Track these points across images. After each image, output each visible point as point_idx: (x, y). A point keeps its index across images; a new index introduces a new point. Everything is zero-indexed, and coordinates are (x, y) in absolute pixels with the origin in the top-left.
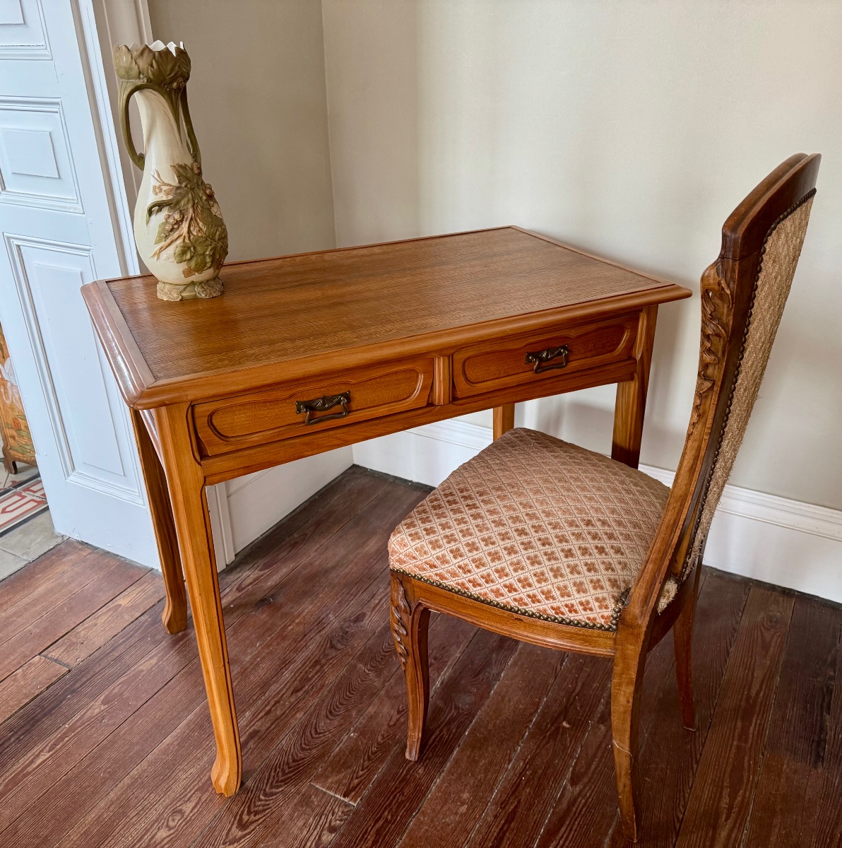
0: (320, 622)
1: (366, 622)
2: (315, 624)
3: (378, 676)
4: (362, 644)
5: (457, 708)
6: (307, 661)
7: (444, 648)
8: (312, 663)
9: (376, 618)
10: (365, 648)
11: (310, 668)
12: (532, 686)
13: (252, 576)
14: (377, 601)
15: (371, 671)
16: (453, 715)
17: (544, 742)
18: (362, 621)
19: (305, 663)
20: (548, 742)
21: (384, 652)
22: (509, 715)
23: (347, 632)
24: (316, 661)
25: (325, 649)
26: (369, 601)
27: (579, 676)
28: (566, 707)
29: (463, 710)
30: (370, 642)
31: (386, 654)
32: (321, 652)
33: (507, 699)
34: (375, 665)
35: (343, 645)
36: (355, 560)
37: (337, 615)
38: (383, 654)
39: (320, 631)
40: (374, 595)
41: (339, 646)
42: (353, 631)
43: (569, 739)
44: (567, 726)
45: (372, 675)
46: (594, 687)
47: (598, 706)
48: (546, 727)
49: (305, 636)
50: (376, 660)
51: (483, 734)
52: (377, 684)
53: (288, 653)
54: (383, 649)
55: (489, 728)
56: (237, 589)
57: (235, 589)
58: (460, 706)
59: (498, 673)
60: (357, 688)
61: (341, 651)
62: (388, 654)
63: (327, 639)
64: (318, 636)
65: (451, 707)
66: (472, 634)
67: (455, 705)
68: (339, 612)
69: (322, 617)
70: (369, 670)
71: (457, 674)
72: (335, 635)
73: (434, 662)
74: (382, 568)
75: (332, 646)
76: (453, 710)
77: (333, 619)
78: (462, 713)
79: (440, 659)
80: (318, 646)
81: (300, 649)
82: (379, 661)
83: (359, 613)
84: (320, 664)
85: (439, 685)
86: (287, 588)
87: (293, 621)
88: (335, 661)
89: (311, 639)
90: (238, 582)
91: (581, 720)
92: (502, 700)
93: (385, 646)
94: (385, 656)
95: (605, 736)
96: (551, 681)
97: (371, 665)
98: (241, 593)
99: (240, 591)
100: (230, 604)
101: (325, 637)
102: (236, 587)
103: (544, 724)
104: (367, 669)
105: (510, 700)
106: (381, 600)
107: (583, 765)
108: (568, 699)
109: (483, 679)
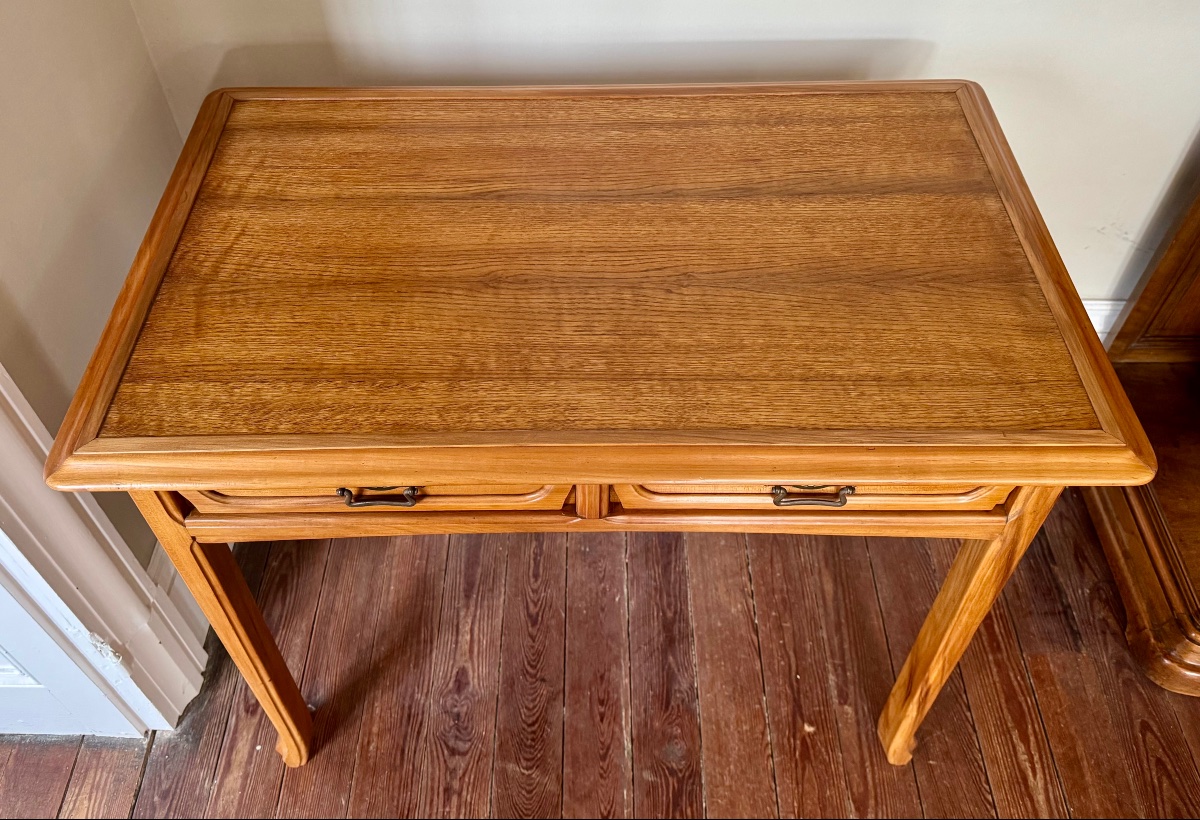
0: (409, 716)
1: (474, 681)
2: (404, 722)
3: (545, 772)
4: (490, 726)
5: (672, 773)
6: (433, 794)
7: (602, 677)
8: (442, 795)
9: (483, 670)
10: (499, 732)
11: (444, 807)
12: (742, 687)
14: (468, 637)
15: (531, 768)
16: (674, 788)
17: (800, 770)
18: (468, 684)
19: (432, 801)
20: (803, 769)
21: (530, 725)
22: (739, 749)
23: (458, 715)
24: (446, 790)
25: (445, 761)
26: (457, 642)
27: (784, 641)
28: (794, 700)
29: (681, 771)
30: (500, 718)
31: (533, 729)
32: (443, 770)
33: (723, 724)
34: (530, 756)
35: (465, 741)
36: (393, 572)
37: (425, 691)
38: (529, 730)
39: (419, 733)
40: (457, 626)
41: (462, 746)
42: (465, 709)
43: (823, 750)
44: (812, 729)
45: (535, 774)
48: (789, 745)
49: (403, 751)
50: (525, 745)
52: (551, 786)
53: (396, 794)
54: (524, 722)
56: (247, 711)
57: (243, 714)
58: (674, 765)
59: (691, 686)
60: (529, 809)
61: (470, 754)
62: (537, 726)
63: (438, 742)
64: (422, 743)
65: (665, 775)
66: (624, 635)
67: (668, 768)
68: (426, 683)
69: (407, 705)
70: (527, 769)
71: (643, 715)
72: (444, 729)
73: (602, 710)
74: (440, 570)
75: (453, 752)
76: (670, 779)
77: (425, 701)
78: (683, 777)
79: (608, 700)
80: (432, 761)
81: (409, 780)
82: (531, 746)
83: (454, 672)
84: (454, 792)
85: (630, 746)
86: (323, 674)
87: (370, 733)
88: (472, 777)
89: (415, 752)
90: (239, 697)
91: (820, 711)
92: (718, 728)
93: (525, 714)
94: (535, 733)
95: (858, 721)
96: (757, 666)
97: (525, 759)
98: (258, 717)
99: (253, 713)
100: (253, 746)
101: (432, 740)
102: (242, 707)
103: (785, 741)
104: (524, 768)
105: (727, 725)
106: (472, 633)
107: (858, 781)
108: (791, 686)
109: (678, 706)
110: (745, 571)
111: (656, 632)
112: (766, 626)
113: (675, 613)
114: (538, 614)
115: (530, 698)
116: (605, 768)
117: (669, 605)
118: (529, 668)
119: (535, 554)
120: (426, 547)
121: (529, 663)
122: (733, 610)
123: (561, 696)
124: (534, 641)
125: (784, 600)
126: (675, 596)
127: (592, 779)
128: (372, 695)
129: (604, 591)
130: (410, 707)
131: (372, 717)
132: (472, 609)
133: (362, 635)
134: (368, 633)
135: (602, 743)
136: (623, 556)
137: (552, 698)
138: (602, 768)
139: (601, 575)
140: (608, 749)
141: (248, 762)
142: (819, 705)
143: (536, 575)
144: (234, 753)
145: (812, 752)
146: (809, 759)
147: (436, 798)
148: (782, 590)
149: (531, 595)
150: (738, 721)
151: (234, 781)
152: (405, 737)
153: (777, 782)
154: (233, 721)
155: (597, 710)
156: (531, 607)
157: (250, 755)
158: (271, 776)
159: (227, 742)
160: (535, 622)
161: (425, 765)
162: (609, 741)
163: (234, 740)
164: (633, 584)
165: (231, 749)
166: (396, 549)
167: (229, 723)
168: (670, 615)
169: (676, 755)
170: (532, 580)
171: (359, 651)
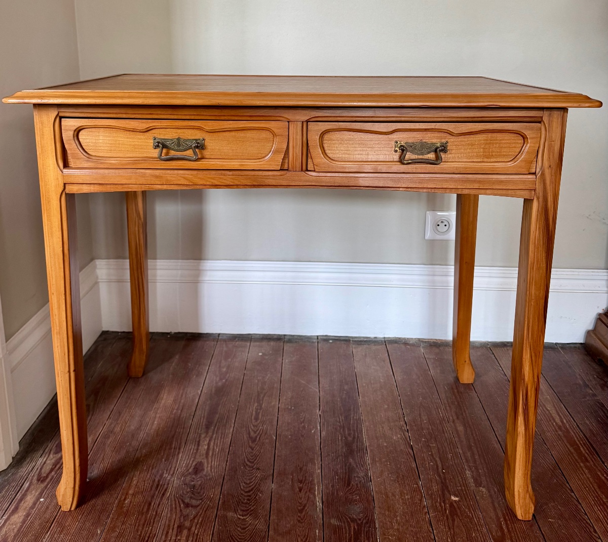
0: (157, 486)
1: (207, 469)
2: (154, 488)
3: (256, 517)
4: (218, 492)
5: (353, 520)
6: (169, 529)
7: (301, 469)
8: (175, 530)
9: (215, 463)
10: (224, 496)
11: (177, 536)
12: (403, 476)
13: (48, 462)
14: (206, 447)
15: (245, 515)
16: (354, 528)
17: (450, 521)
18: (203, 470)
19: (167, 533)
20: (453, 521)
21: (246, 492)
22: (403, 508)
23: (194, 486)
24: (179, 527)
25: (181, 510)
26: (197, 450)
27: (432, 452)
28: (442, 482)
29: (360, 520)
30: (225, 487)
31: (249, 494)
32: (178, 515)
33: (390, 494)
34: (245, 509)
35: (197, 500)
36: (158, 415)
37: (172, 473)
38: (246, 495)
39: (163, 495)
40: (199, 442)
41: (194, 502)
42: (199, 482)
43: (467, 510)
44: (457, 499)
45: (249, 519)
46: (450, 458)
47: (465, 473)
48: (442, 507)
49: (150, 504)
50: (242, 503)
51: (394, 535)
52: (260, 525)
53: (140, 528)
54: (242, 490)
55: (396, 527)
56: (38, 480)
57: (35, 481)
58: (354, 516)
59: (367, 475)
60: (242, 539)
61: (199, 507)
62: (251, 492)
63: (176, 499)
64: (165, 501)
65: (348, 522)
66: (318, 448)
67: (350, 518)
68: (173, 469)
69: (157, 480)
70: (243, 516)
71: (331, 489)
72: (183, 493)
73: (301, 485)
74: (190, 415)
75: (187, 505)
76: (352, 525)
77: (171, 478)
78: (362, 523)
79: (305, 481)
80: (171, 510)
81: (152, 521)
82: (246, 503)
83: (194, 464)
84: (186, 528)
85: (321, 505)
86: (98, 462)
87: (127, 494)
88: (201, 519)
89: (159, 505)
90: (35, 473)
91: (462, 489)
92: (387, 496)
93: (243, 486)
94: (250, 496)
95: (491, 496)
96: (414, 465)
97: (242, 510)
98: (46, 483)
99: (43, 481)
100: (38, 499)
101: (173, 499)
102: (35, 478)
103: (438, 504)
104: (240, 515)
105: (393, 495)
106: (209, 445)
107: (496, 529)
108: (439, 476)
109: (357, 484)
110: (402, 419)
111: (340, 446)
112: (418, 445)
113: (354, 438)
114: (256, 437)
115: (248, 478)
116: (302, 517)
117: (349, 434)
118: (248, 463)
119: (257, 409)
120: (181, 404)
121: (248, 460)
122: (394, 438)
123: (271, 478)
124: (253, 450)
125: (429, 433)
126: (354, 431)
127: (292, 523)
128: (132, 473)
129: (304, 427)
130: (159, 481)
131: (130, 485)
132: (210, 434)
133: (130, 444)
134: (135, 443)
135: (300, 503)
136: (318, 411)
137: (264, 478)
138: (299, 517)
139: (302, 420)
140: (305, 506)
141: (32, 508)
142: (461, 486)
143: (256, 419)
144: (23, 502)
145: (458, 511)
146: (457, 515)
147: (171, 531)
148: (428, 429)
149: (252, 428)
150: (402, 493)
151: (18, 518)
152: (153, 497)
153: (434, 528)
154: (26, 485)
155: (297, 485)
156: (252, 433)
157: (35, 504)
158: (47, 516)
159: (19, 496)
160: (254, 441)
161: (165, 512)
162: (305, 502)
163: (24, 495)
164: (324, 424)
165: (21, 500)
166: (161, 405)
167: (23, 487)
168: (350, 439)
169: (356, 511)
170: (253, 421)
171: (127, 452)
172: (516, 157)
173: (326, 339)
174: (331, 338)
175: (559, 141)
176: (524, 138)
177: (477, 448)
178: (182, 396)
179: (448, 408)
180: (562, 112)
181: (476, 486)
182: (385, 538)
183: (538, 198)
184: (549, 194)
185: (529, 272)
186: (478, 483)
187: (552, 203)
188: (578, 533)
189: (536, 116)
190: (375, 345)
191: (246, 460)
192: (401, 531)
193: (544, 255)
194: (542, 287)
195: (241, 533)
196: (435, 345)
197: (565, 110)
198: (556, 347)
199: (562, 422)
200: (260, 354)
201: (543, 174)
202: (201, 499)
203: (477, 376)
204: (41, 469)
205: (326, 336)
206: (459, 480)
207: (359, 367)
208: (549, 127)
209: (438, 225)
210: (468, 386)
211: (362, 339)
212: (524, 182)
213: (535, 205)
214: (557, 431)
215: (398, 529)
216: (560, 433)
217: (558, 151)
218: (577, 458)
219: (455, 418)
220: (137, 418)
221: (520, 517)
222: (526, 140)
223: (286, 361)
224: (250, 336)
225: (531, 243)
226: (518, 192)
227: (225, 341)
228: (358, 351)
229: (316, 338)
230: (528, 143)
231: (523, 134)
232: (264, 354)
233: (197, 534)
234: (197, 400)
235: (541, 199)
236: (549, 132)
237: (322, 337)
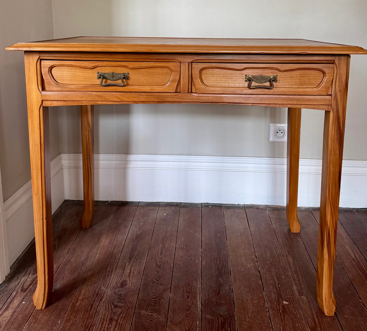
0: (97, 294)
1: (129, 284)
2: (95, 296)
3: (159, 314)
4: (135, 298)
5: (221, 316)
6: (104, 320)
7: (189, 284)
8: (108, 321)
9: (134, 281)
10: (139, 301)
11: (108, 325)
12: (253, 289)
13: (28, 280)
14: (129, 271)
15: (153, 313)
16: (221, 321)
17: (282, 316)
18: (127, 285)
19: (103, 323)
20: (284, 316)
21: (153, 298)
22: (253, 309)
23: (120, 295)
24: (110, 319)
25: (112, 309)
26: (123, 272)
27: (272, 274)
28: (278, 293)
29: (225, 315)
30: (140, 295)
31: (155, 299)
32: (110, 312)
33: (245, 300)
34: (152, 308)
35: (122, 303)
36: (99, 252)
37: (106, 286)
38: (153, 300)
39: (101, 300)
40: (124, 267)
41: (120, 304)
42: (124, 292)
43: (293, 310)
44: (287, 303)
45: (155, 315)
46: (283, 278)
47: (293, 287)
48: (277, 308)
49: (92, 306)
50: (151, 305)
51: (247, 325)
52: (162, 319)
53: (86, 320)
54: (151, 297)
55: (248, 320)
56: (22, 291)
57: (19, 291)
58: (222, 314)
59: (230, 289)
60: (151, 327)
61: (124, 307)
62: (157, 298)
63: (109, 303)
64: (101, 303)
65: (217, 317)
66: (200, 272)
67: (219, 314)
68: (107, 284)
69: (97, 291)
70: (151, 313)
71: (207, 297)
72: (113, 299)
73: (188, 294)
74: (119, 251)
75: (116, 306)
76: (220, 318)
77: (106, 290)
78: (226, 317)
79: (191, 292)
80: (106, 309)
81: (93, 316)
82: (153, 305)
83: (121, 281)
84: (115, 320)
85: (201, 306)
86: (60, 280)
87: (78, 299)
88: (124, 315)
89: (98, 306)
90: (20, 286)
91: (290, 297)
92: (243, 301)
93: (152, 295)
94: (156, 301)
95: (309, 302)
96: (260, 282)
97: (150, 309)
98: (26, 293)
99: (24, 291)
100: (21, 302)
101: (107, 302)
102: (20, 289)
103: (275, 306)
104: (149, 312)
105: (247, 300)
106: (131, 269)
107: (311, 321)
108: (276, 289)
109: (224, 294)
110: (254, 254)
111: (214, 271)
112: (264, 270)
113: (223, 266)
114: (161, 265)
115: (155, 290)
116: (188, 313)
117: (220, 264)
118: (155, 281)
119: (162, 248)
120: (114, 245)
121: (155, 279)
122: (249, 266)
123: (170, 290)
124: (158, 273)
125: (271, 263)
126: (223, 261)
127: (182, 317)
128: (82, 287)
129: (191, 259)
130: (98, 291)
131: (80, 294)
132: (132, 263)
133: (81, 269)
134: (84, 269)
135: (188, 305)
136: (200, 249)
137: (165, 290)
138: (187, 314)
139: (190, 255)
140: (190, 307)
141: (17, 307)
142: (290, 295)
143: (161, 254)
144: (11, 304)
145: (288, 310)
146: (286, 312)
147: (105, 322)
148: (270, 260)
149: (159, 259)
150: (252, 299)
151: (8, 313)
152: (94, 301)
153: (272, 321)
154: (14, 294)
155: (186, 295)
156: (158, 263)
157: (19, 305)
158: (27, 312)
159: (9, 300)
160: (159, 267)
161: (102, 311)
162: (191, 305)
163: (13, 300)
164: (204, 257)
165: (10, 303)
166: (101, 245)
167: (12, 294)
168: (220, 266)
169: (223, 310)
170: (159, 255)
171: (79, 273)
172: (319, 84)
173: (207, 205)
174: (210, 204)
175: (345, 75)
176: (324, 73)
177: (301, 272)
178: (114, 240)
179: (283, 248)
180: (347, 58)
181: (299, 295)
182: (241, 327)
183: (333, 110)
184: (340, 108)
185: (329, 156)
186: (301, 294)
187: (342, 113)
188: (363, 325)
189: (331, 59)
190: (238, 209)
191: (154, 279)
192: (251, 322)
193: (338, 146)
194: (337, 166)
195: (150, 323)
196: (276, 209)
197: (348, 56)
198: (353, 211)
199: (355, 256)
200: (165, 214)
201: (336, 95)
202: (125, 303)
203: (302, 228)
204: (24, 284)
205: (207, 203)
206: (288, 292)
207: (227, 223)
208: (339, 66)
209: (277, 132)
210: (296, 234)
211: (230, 206)
212: (324, 100)
213: (331, 114)
214: (352, 262)
215: (249, 321)
216: (354, 263)
217: (345, 81)
218: (364, 278)
219: (287, 253)
220: (85, 253)
221: (326, 314)
222: (325, 74)
223: (181, 218)
224: (159, 203)
225: (329, 138)
226: (321, 107)
227: (143, 206)
228: (227, 213)
229: (201, 204)
230: (326, 76)
231: (323, 71)
232: (167, 215)
233: (122, 324)
234: (124, 242)
235: (335, 111)
236: (339, 69)
237: (204, 204)
